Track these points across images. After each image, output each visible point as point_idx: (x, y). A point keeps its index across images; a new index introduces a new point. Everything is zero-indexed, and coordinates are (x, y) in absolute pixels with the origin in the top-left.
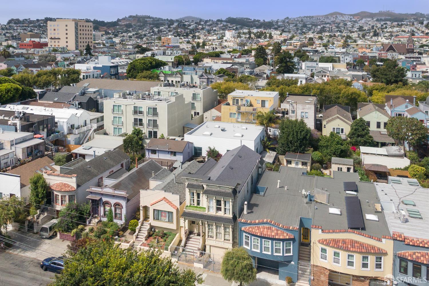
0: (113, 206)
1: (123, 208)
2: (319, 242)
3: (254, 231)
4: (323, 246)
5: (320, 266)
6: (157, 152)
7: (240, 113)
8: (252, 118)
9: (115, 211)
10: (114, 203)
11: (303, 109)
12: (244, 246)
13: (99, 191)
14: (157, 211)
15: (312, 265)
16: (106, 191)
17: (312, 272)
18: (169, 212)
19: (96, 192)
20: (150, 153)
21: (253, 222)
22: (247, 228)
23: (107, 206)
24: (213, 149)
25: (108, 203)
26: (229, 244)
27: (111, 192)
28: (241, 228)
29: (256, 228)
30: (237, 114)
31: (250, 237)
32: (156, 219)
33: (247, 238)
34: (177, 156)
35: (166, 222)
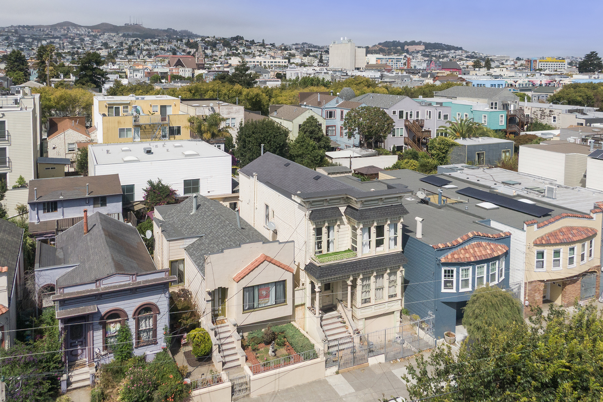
0: (130, 316)
1: (159, 313)
2: (536, 245)
3: (462, 256)
4: (540, 249)
5: (535, 281)
6: (59, 205)
7: (138, 127)
8: (161, 133)
9: (138, 325)
10: (134, 309)
11: (229, 114)
12: (443, 290)
13: (92, 290)
14: (248, 290)
15: (526, 283)
16: (110, 285)
17: (525, 294)
18: (276, 282)
19: (80, 295)
20: (42, 211)
21: (455, 243)
22: (450, 257)
23: (112, 323)
24: (158, 184)
25: (115, 315)
26: (397, 303)
27: (127, 283)
28: (440, 260)
29: (462, 251)
30: (133, 130)
31: (455, 269)
32: (249, 309)
33: (449, 273)
34: (107, 204)
35: (271, 306)
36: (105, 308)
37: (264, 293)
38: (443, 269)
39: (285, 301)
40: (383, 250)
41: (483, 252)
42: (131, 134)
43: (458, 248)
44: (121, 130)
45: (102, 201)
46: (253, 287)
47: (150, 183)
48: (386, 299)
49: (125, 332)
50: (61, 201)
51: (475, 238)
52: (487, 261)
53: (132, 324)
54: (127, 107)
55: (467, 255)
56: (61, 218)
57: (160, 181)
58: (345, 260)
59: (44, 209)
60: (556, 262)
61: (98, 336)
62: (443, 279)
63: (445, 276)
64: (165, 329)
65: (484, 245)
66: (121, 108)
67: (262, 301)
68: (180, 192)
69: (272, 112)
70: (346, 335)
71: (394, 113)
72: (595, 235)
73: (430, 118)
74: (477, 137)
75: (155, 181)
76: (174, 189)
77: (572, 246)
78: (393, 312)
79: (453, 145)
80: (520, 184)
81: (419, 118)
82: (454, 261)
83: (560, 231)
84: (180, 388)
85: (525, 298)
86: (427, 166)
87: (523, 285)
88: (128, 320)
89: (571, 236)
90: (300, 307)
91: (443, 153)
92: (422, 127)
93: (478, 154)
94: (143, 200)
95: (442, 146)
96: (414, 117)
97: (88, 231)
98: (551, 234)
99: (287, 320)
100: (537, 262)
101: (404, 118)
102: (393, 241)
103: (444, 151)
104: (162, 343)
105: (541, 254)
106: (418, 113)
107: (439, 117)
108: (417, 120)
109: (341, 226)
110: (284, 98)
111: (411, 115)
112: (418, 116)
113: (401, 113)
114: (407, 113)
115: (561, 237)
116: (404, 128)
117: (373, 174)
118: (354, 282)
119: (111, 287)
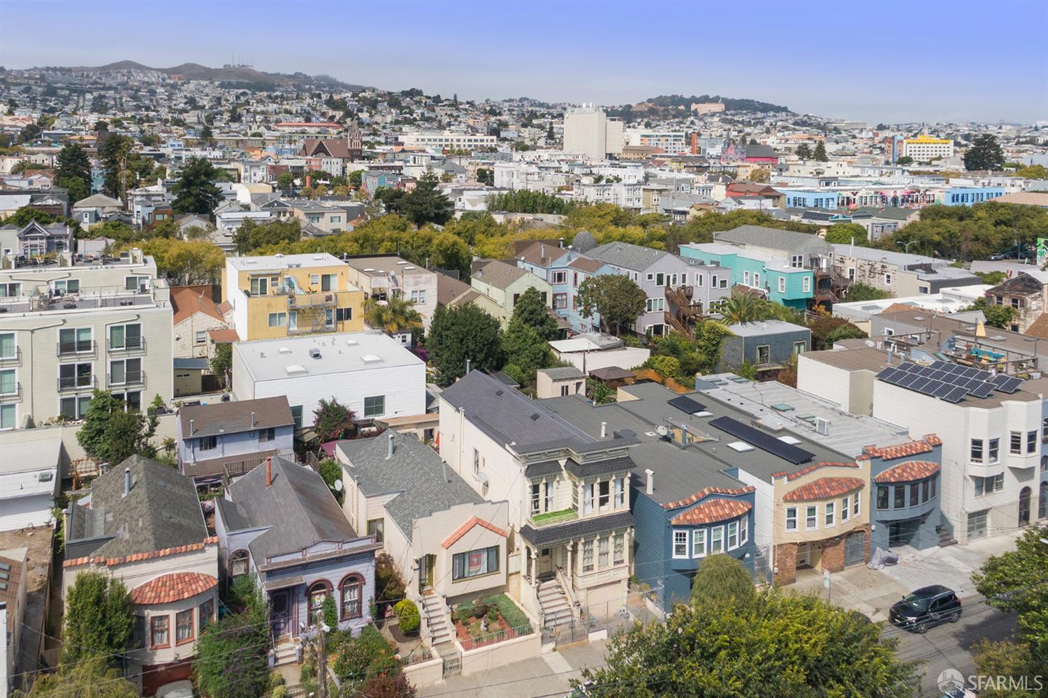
0: (336, 587)
1: (365, 584)
2: (786, 500)
3: (695, 517)
4: (791, 506)
5: (786, 544)
6: (218, 440)
7: (294, 311)
8: (325, 318)
9: (343, 598)
10: (340, 579)
11: (416, 285)
12: (675, 556)
13: (298, 560)
14: (460, 558)
15: (774, 546)
16: (316, 554)
17: (774, 560)
18: (488, 548)
19: (287, 565)
20: (198, 448)
21: (688, 502)
22: (681, 518)
23: (317, 594)
24: (332, 404)
25: (321, 585)
26: (623, 571)
27: (333, 551)
28: (670, 522)
29: (696, 511)
30: (287, 315)
31: (687, 533)
32: (458, 578)
33: (681, 537)
34: (276, 438)
35: (483, 575)
36: (309, 578)
37: (475, 560)
38: (674, 532)
39: (498, 569)
40: (608, 510)
41: (720, 511)
42: (285, 320)
43: (692, 508)
44: (272, 316)
45: (270, 433)
46: (464, 553)
47: (323, 402)
48: (611, 565)
49: (329, 603)
50: (222, 436)
51: (711, 495)
52: (725, 522)
53: (337, 595)
54: (277, 279)
55: (701, 516)
56: (221, 456)
57: (334, 400)
58: (564, 522)
59: (201, 446)
60: (811, 521)
61: (302, 609)
62: (674, 544)
63: (677, 540)
64: (371, 601)
65: (722, 503)
66: (269, 280)
67: (473, 569)
68: (360, 415)
69: (474, 272)
70: (566, 607)
71: (650, 277)
72: (862, 486)
73: (701, 284)
74: (762, 321)
75: (329, 401)
76: (352, 410)
77: (830, 502)
78: (620, 581)
79: (727, 334)
80: (793, 409)
81: (687, 284)
82: (686, 523)
83: (816, 483)
84: (392, 664)
85: (774, 564)
86: (691, 364)
87: (772, 549)
88: (333, 591)
89: (828, 490)
90: (515, 576)
91: (714, 345)
92: (689, 297)
93: (760, 349)
94: (313, 425)
95: (712, 336)
96: (679, 283)
97: (271, 483)
98: (805, 488)
99: (500, 590)
100: (788, 521)
101: (665, 283)
102: (620, 499)
103: (714, 342)
104: (367, 617)
105: (792, 512)
106: (684, 276)
107: (714, 285)
108: (684, 287)
109: (561, 482)
110: (492, 247)
111: (674, 280)
112: (684, 281)
113: (660, 277)
114: (668, 277)
115: (816, 492)
116: (664, 298)
117: (614, 380)
118: (575, 547)
119: (318, 556)
